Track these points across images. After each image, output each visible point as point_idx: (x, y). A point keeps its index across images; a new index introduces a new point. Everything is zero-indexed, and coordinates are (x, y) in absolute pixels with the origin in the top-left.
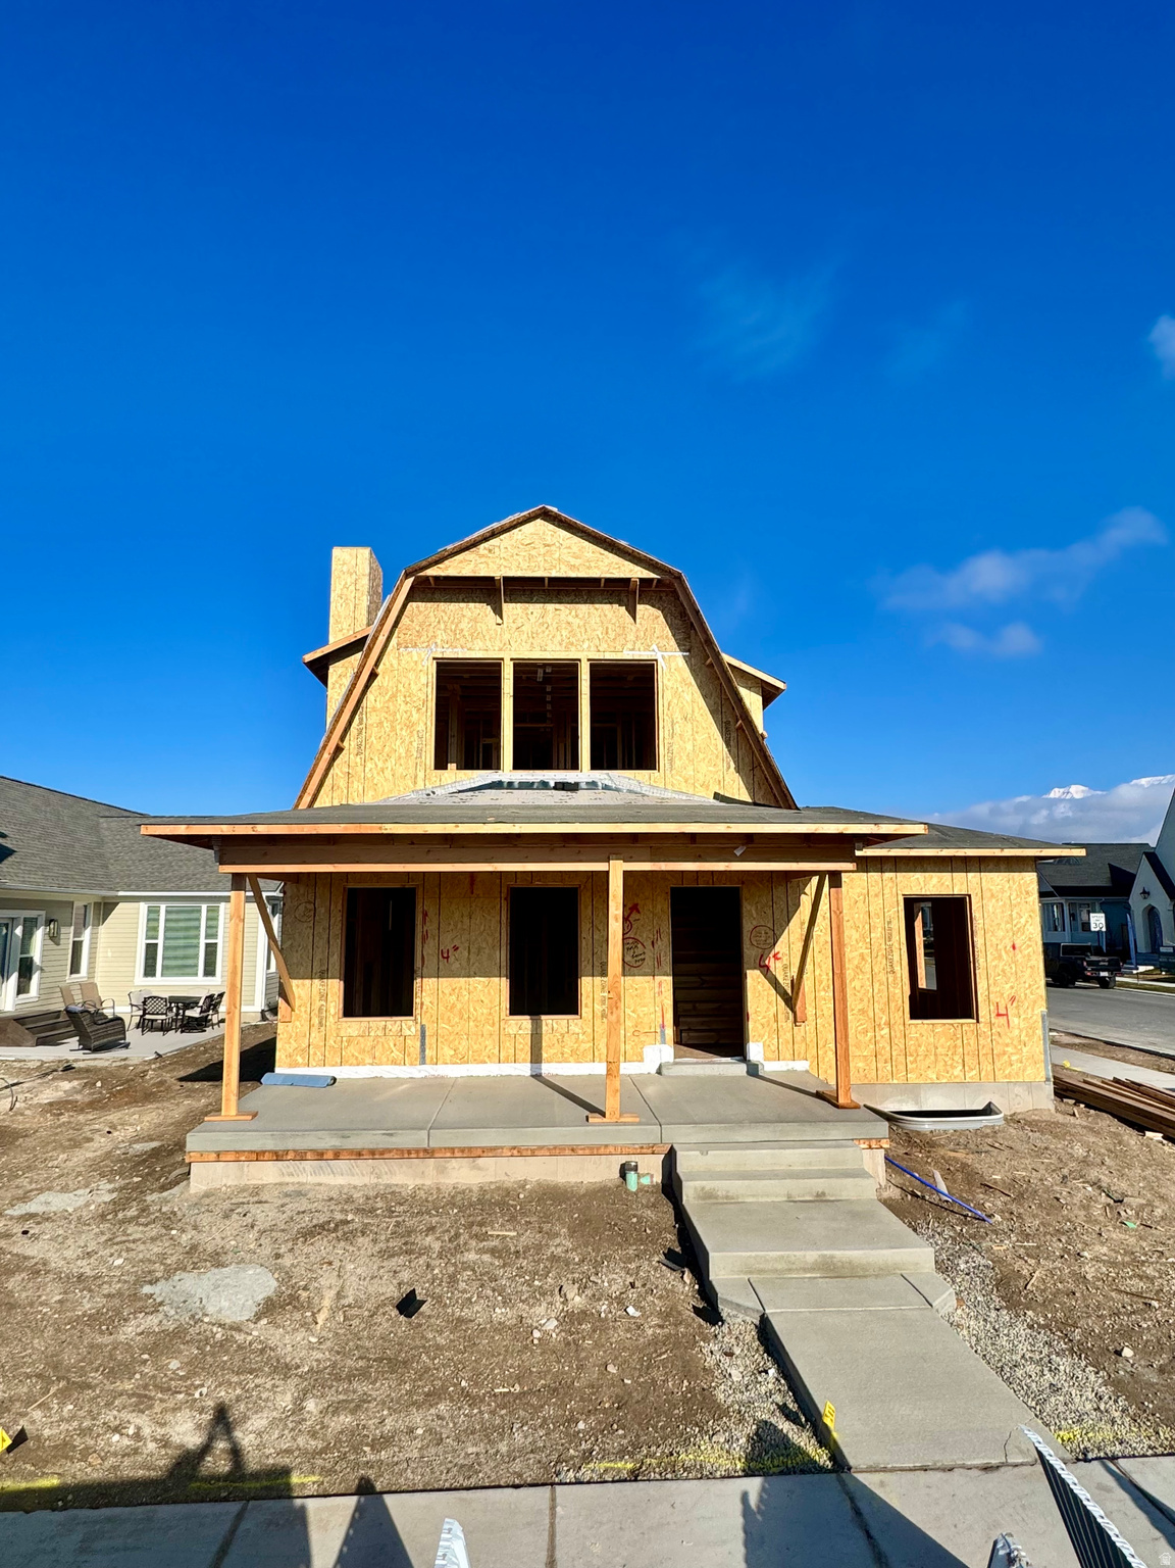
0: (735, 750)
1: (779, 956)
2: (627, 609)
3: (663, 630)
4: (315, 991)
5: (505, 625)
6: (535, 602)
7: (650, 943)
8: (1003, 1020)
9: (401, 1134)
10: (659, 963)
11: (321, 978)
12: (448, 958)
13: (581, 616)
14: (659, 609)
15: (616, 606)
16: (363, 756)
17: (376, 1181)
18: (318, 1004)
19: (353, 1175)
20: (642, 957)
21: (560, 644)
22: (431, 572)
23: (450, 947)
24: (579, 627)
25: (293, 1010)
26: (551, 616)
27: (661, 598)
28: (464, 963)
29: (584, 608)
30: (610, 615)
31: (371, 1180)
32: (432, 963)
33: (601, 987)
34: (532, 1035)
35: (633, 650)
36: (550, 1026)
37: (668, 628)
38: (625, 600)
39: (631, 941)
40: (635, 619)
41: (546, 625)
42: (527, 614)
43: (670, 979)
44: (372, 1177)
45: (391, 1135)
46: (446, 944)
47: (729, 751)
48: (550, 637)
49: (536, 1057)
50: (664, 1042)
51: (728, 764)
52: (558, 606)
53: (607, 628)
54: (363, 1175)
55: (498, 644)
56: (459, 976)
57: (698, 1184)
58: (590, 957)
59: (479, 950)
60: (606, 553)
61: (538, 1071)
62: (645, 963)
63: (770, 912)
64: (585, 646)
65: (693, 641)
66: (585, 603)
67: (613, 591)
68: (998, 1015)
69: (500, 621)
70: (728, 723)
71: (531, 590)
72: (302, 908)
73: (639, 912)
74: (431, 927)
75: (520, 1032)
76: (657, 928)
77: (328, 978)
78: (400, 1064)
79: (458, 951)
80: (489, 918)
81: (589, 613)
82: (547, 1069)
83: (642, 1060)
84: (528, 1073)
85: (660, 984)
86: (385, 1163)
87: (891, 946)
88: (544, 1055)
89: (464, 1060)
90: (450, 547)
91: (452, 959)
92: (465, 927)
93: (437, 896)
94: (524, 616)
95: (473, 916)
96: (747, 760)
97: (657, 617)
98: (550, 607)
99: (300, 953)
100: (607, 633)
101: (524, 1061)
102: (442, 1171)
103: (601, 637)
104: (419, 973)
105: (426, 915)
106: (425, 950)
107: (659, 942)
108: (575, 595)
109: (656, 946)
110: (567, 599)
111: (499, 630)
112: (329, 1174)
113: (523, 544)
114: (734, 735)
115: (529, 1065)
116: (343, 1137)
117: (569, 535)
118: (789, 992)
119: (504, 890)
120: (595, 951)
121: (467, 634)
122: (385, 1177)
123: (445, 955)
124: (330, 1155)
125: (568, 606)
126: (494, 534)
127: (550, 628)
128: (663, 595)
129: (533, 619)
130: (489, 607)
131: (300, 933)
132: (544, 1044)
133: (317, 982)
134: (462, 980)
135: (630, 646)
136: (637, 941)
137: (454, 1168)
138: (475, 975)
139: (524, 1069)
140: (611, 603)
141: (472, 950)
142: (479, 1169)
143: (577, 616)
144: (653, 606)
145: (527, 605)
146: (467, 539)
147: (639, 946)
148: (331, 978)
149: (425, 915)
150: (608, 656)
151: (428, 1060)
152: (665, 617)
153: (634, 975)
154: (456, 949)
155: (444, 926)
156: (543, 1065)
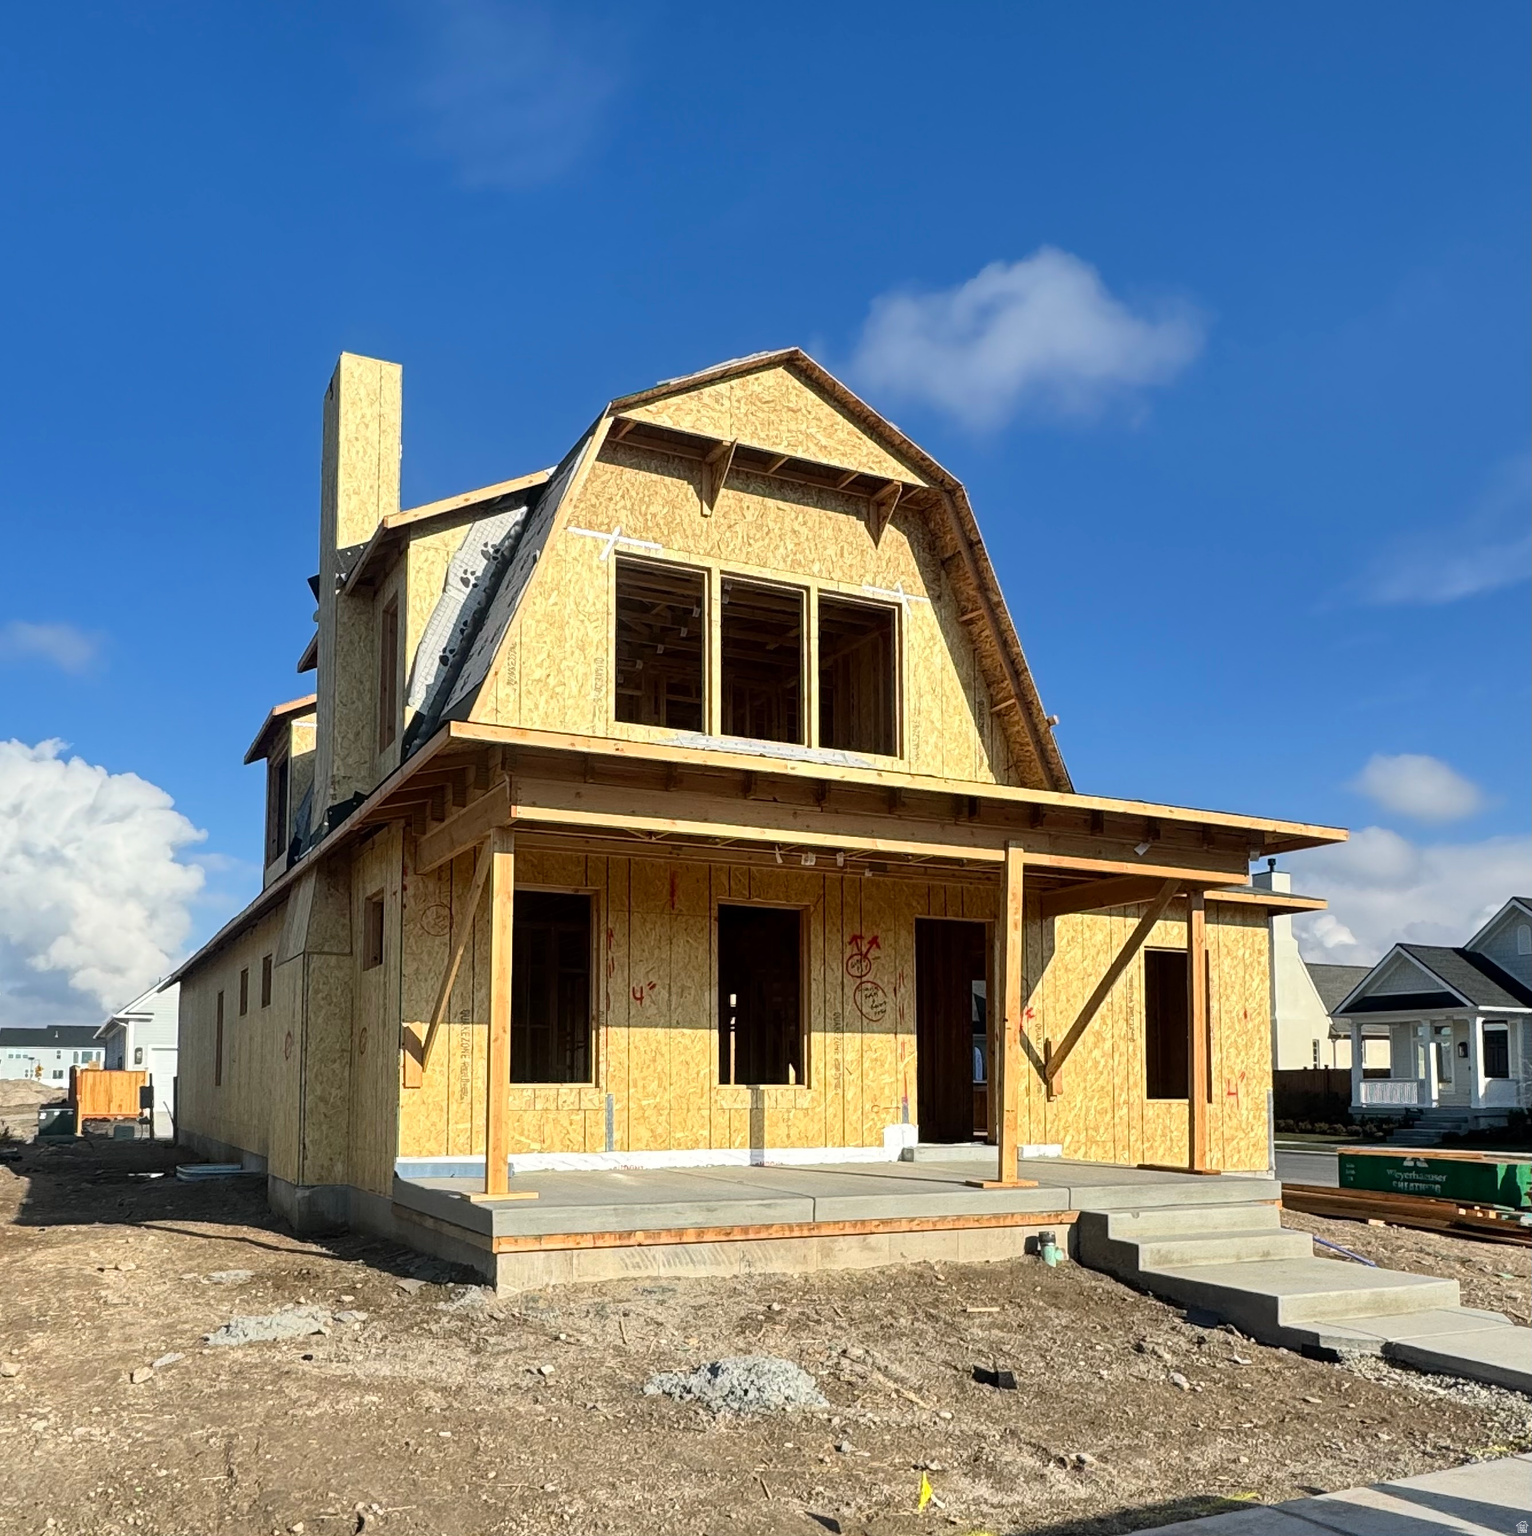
0: (988, 741)
1: (1032, 1013)
2: (866, 525)
3: (909, 564)
4: (455, 1041)
5: (713, 519)
6: (752, 493)
7: (892, 990)
8: (1233, 1099)
9: (781, 1205)
10: (902, 1016)
11: (464, 1022)
12: (641, 999)
13: (810, 524)
14: (904, 533)
15: (853, 518)
16: (517, 687)
17: (747, 1270)
18: (460, 1061)
19: (719, 1264)
20: (882, 1008)
21: (785, 561)
22: (638, 415)
23: (644, 984)
24: (807, 539)
25: (423, 1070)
26: (772, 516)
27: (906, 517)
28: (664, 1009)
29: (814, 513)
30: (846, 530)
31: (741, 1269)
32: (619, 1005)
33: (834, 1047)
34: (751, 1110)
35: (874, 585)
36: (773, 1098)
37: (914, 562)
38: (864, 511)
39: (869, 986)
40: (877, 544)
41: (766, 529)
42: (741, 508)
43: (914, 1038)
44: (743, 1265)
45: (768, 1206)
46: (640, 980)
47: (983, 741)
48: (772, 547)
49: (757, 1141)
50: (906, 1120)
51: (981, 758)
52: (781, 504)
53: (842, 547)
54: (731, 1263)
55: (704, 544)
56: (656, 1026)
57: (1154, 1246)
58: (822, 1005)
59: (683, 988)
60: (864, 437)
61: (759, 1161)
62: (886, 1016)
64: (816, 568)
65: (944, 586)
66: (815, 506)
67: (851, 496)
68: (1229, 1094)
69: (706, 510)
70: (981, 703)
71: (747, 473)
72: (431, 914)
73: (878, 947)
74: (618, 953)
75: (736, 1106)
76: (899, 971)
77: (473, 1023)
78: (578, 1151)
79: (656, 989)
80: (695, 944)
81: (820, 523)
82: (771, 1156)
83: (881, 1144)
84: (747, 1162)
85: (903, 1044)
86: (759, 1245)
87: (1132, 1009)
88: (767, 1137)
89: (664, 1146)
90: (674, 382)
91: (647, 1001)
92: (664, 956)
93: (626, 909)
94: (738, 509)
95: (674, 941)
96: (1001, 755)
97: (902, 544)
99: (430, 982)
100: (842, 555)
101: (742, 1145)
102: (827, 1254)
103: (835, 559)
104: (602, 1019)
105: (612, 935)
106: (610, 986)
107: (903, 990)
108: (803, 493)
109: (899, 995)
110: (793, 496)
111: (705, 525)
112: (687, 1264)
113: (760, 401)
114: (988, 720)
115: (748, 1151)
116: (709, 1210)
117: (819, 401)
118: (1042, 1059)
119: (715, 907)
120: (828, 996)
121: (661, 522)
122: (758, 1264)
123: (638, 995)
124: (690, 1237)
125: (794, 506)
126: (725, 377)
127: (771, 535)
128: (910, 515)
129: (749, 518)
130: (691, 487)
131: (430, 954)
132: (766, 1123)
133: (457, 1028)
134: (660, 1031)
135: (869, 578)
136: (877, 987)
137: (841, 1250)
138: (678, 1025)
139: (741, 1157)
140: (847, 513)
141: (673, 990)
142: (872, 1249)
143: (805, 523)
144: (898, 529)
145: (742, 495)
146: (697, 375)
147: (880, 993)
148: (479, 1023)
149: (610, 935)
150: (844, 589)
151: (616, 1145)
152: (911, 546)
153: (873, 1032)
154: (652, 987)
155: (635, 953)
156: (766, 1150)
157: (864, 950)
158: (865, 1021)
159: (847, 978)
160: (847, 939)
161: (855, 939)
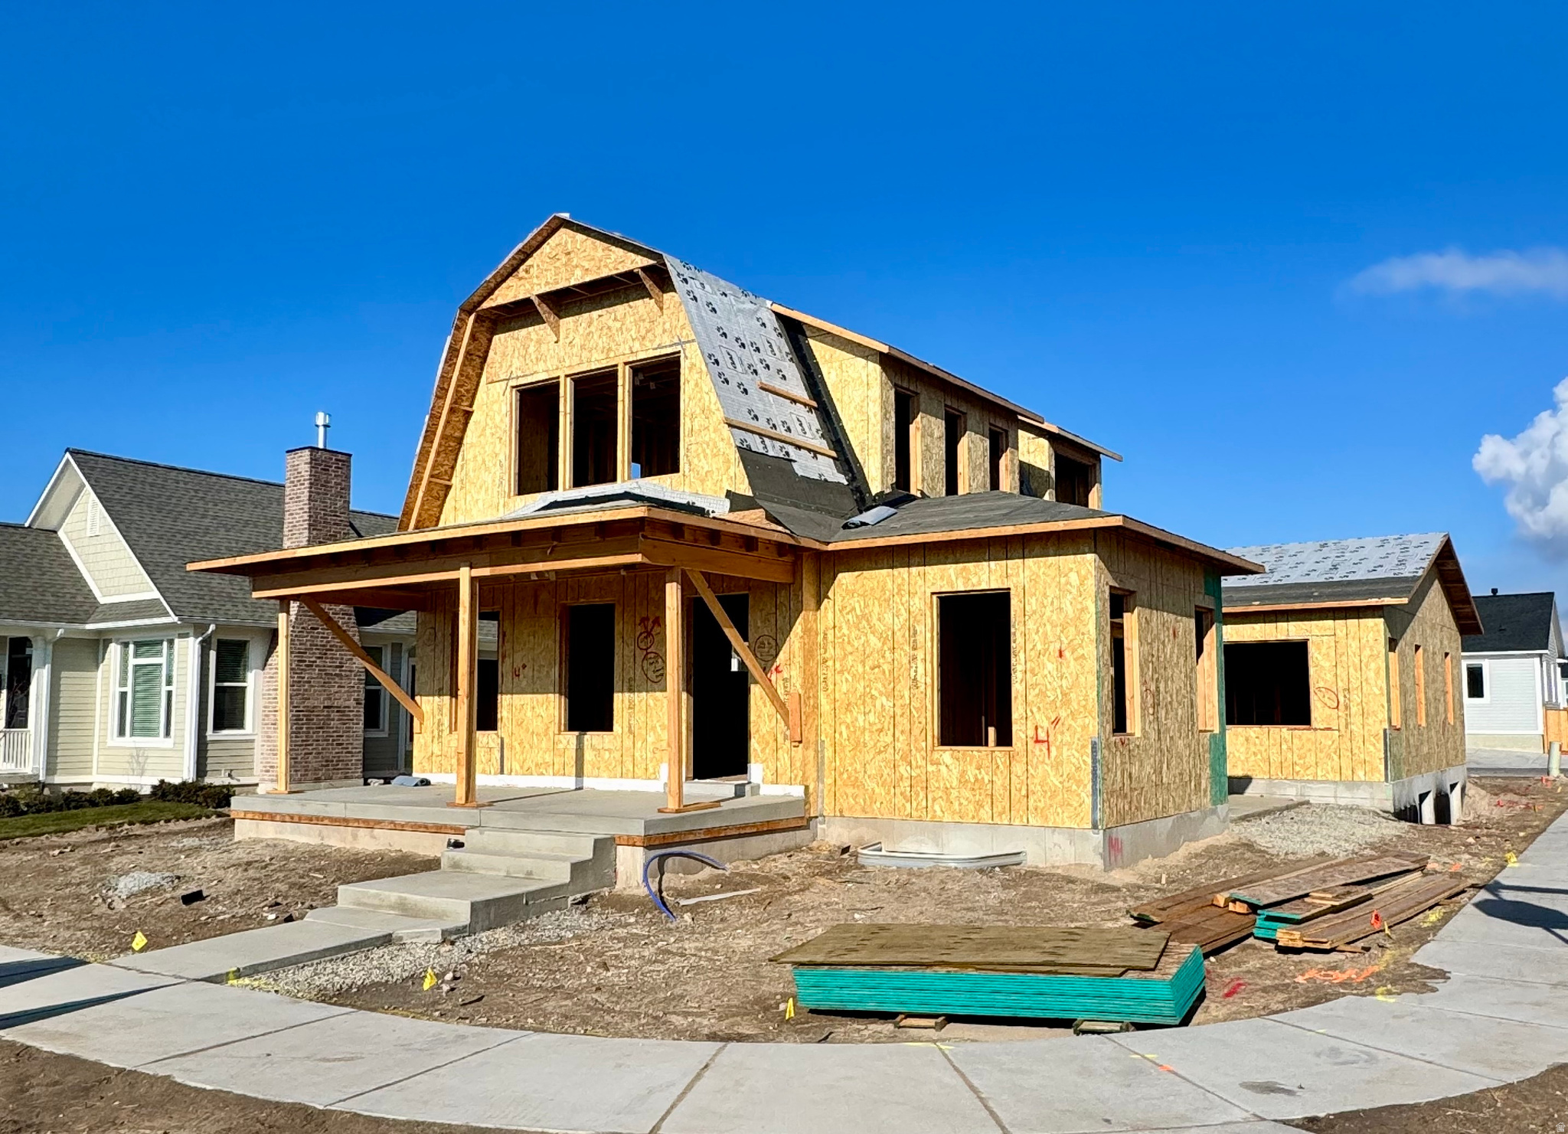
1: (780, 668)
2: (655, 302)
4: (436, 707)
5: (561, 341)
6: (584, 312)
8: (1042, 748)
11: (439, 695)
12: (520, 673)
13: (619, 317)
15: (646, 300)
18: (438, 717)
20: (660, 671)
21: (603, 352)
22: (486, 305)
23: (520, 665)
24: (614, 330)
25: (422, 723)
26: (598, 323)
28: (530, 681)
29: (621, 309)
30: (642, 311)
32: (508, 679)
33: (629, 703)
34: (577, 750)
35: (660, 344)
36: (590, 742)
39: (652, 655)
40: (662, 311)
41: (592, 335)
42: (575, 327)
46: (518, 662)
48: (595, 346)
49: (580, 773)
52: (600, 312)
53: (639, 325)
55: (556, 363)
56: (526, 693)
58: (621, 674)
59: (540, 666)
60: (613, 247)
61: (581, 785)
62: (663, 677)
63: (773, 621)
64: (622, 349)
66: (620, 303)
68: (1037, 741)
69: (560, 338)
72: (427, 633)
73: (659, 626)
74: (508, 647)
75: (569, 747)
77: (449, 695)
79: (526, 669)
80: (547, 637)
81: (624, 315)
82: (586, 782)
84: (573, 786)
88: (586, 768)
89: (529, 772)
91: (521, 676)
92: (531, 645)
93: (512, 618)
94: (573, 329)
95: (536, 635)
98: (595, 314)
99: (426, 673)
100: (639, 331)
101: (570, 773)
103: (634, 337)
104: (501, 689)
105: (505, 635)
106: (504, 669)
108: (614, 297)
110: (608, 303)
111: (559, 348)
113: (549, 258)
115: (574, 778)
119: (559, 608)
120: (625, 667)
121: (534, 357)
123: (519, 671)
129: (581, 331)
131: (426, 656)
132: (585, 759)
133: (436, 698)
134: (529, 696)
135: (657, 340)
136: (658, 655)
138: (538, 691)
139: (570, 783)
141: (536, 668)
145: (577, 317)
147: (659, 660)
150: (640, 355)
151: (505, 771)
153: (654, 690)
154: (524, 667)
155: (517, 647)
156: (585, 778)
157: (649, 628)
158: (649, 683)
159: (638, 651)
160: (638, 622)
161: (644, 620)
